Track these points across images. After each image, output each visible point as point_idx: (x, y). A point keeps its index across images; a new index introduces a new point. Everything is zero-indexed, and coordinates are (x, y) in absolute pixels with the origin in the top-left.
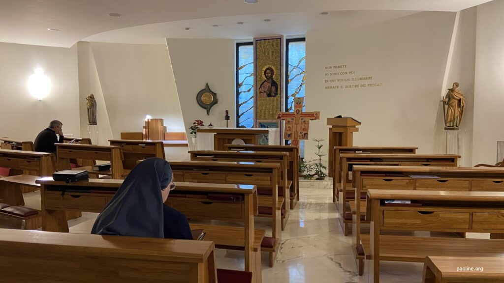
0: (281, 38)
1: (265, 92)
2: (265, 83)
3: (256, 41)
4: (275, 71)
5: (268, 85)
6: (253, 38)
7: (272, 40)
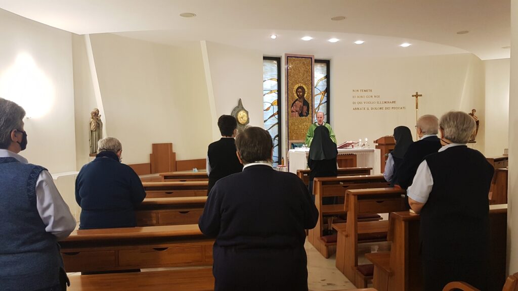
1: (297, 111)
5: (299, 104)
7: (303, 59)
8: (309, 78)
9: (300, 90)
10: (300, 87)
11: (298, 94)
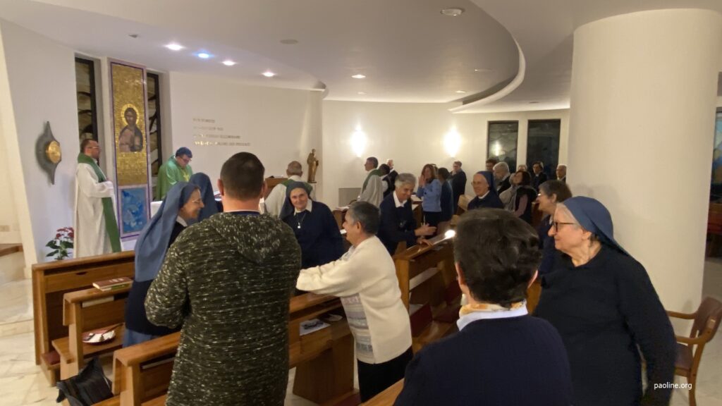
1: (127, 144)
7: (132, 68)
8: (141, 98)
11: (128, 118)
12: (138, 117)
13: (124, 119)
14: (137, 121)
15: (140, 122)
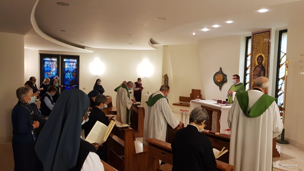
0: (269, 31)
1: (257, 75)
2: (257, 68)
3: (253, 34)
4: (264, 58)
5: (259, 69)
6: (251, 33)
7: (263, 33)
8: (267, 48)
9: (260, 58)
10: (260, 56)
11: (258, 61)
12: (264, 60)
13: (256, 62)
14: (263, 62)
15: (265, 62)
